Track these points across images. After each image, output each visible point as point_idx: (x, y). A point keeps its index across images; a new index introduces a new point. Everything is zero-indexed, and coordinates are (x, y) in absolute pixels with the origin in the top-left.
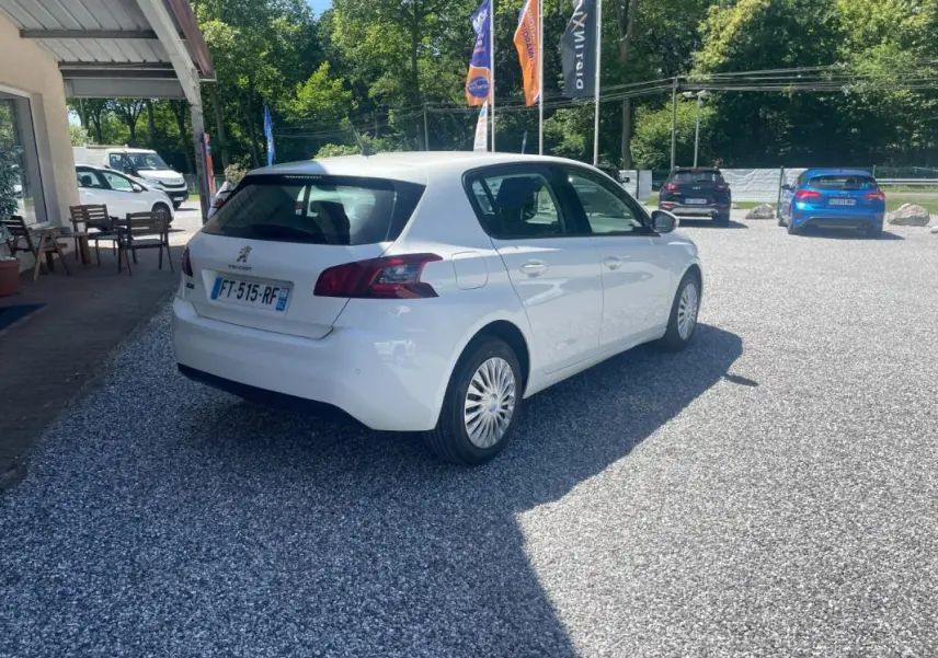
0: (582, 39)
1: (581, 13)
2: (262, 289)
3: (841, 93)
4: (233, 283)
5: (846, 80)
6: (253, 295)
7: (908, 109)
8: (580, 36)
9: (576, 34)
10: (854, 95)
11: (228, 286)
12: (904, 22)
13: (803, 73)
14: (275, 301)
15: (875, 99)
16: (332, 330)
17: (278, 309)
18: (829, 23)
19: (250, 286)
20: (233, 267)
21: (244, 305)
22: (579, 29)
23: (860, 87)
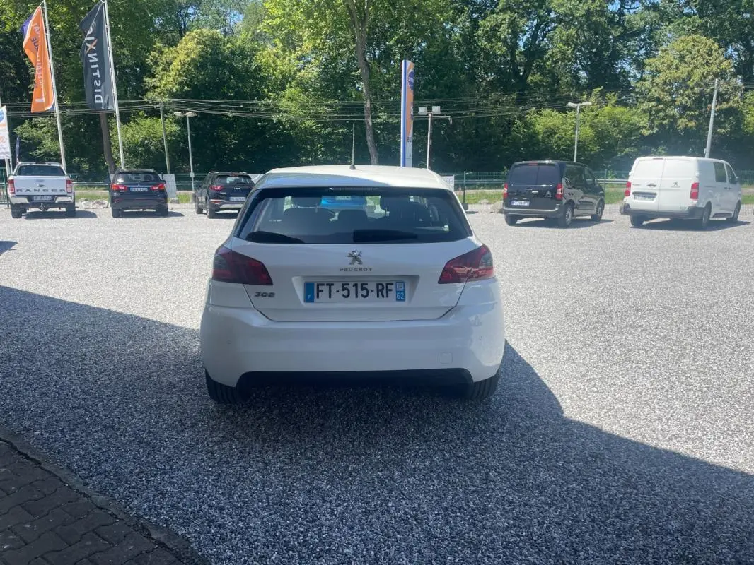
0: (96, 60)
1: (93, 38)
2: (372, 286)
3: (272, 120)
4: (330, 285)
5: (273, 112)
6: (364, 293)
7: (313, 134)
8: (93, 57)
9: (90, 55)
10: (280, 122)
11: (325, 289)
12: (298, 74)
13: (244, 105)
14: (392, 294)
15: (294, 126)
16: (451, 310)
17: (398, 300)
18: (255, 70)
19: (356, 285)
20: (346, 270)
21: (354, 303)
22: (92, 51)
23: (284, 117)
